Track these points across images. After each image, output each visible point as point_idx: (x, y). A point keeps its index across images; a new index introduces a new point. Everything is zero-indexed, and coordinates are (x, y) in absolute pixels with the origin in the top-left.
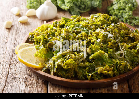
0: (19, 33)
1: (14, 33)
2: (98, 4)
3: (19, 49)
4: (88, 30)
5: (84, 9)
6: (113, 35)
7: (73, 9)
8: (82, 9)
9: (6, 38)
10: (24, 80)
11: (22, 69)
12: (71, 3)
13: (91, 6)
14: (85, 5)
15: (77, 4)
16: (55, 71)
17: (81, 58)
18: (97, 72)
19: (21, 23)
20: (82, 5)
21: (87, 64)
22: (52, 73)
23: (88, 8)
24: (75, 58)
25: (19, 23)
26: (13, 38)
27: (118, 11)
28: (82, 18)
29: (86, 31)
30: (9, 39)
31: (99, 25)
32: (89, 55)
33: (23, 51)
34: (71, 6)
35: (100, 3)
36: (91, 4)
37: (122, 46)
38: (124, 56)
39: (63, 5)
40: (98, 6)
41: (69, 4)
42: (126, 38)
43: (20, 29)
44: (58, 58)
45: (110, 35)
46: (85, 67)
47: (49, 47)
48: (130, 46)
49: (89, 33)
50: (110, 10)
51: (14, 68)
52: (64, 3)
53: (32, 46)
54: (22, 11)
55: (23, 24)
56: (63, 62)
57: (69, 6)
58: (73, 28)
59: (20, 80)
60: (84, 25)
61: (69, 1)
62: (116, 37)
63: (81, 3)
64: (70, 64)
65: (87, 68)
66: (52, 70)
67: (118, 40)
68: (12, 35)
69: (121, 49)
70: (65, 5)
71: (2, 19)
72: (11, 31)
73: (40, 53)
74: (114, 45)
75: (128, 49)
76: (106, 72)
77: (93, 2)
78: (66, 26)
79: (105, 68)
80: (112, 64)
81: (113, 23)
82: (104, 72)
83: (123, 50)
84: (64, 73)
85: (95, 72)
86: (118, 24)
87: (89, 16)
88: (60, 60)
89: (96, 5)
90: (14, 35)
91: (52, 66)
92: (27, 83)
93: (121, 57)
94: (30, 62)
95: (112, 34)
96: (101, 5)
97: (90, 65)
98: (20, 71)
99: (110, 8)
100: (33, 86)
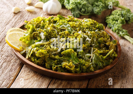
0: (22, 19)
1: (18, 18)
2: (98, 11)
3: (11, 31)
4: (72, 31)
5: (84, 12)
6: (90, 40)
7: (74, 10)
8: (82, 12)
9: (9, 20)
10: (6, 57)
11: (9, 48)
12: (74, 5)
13: (91, 11)
14: (85, 9)
15: (79, 7)
16: (30, 56)
17: (54, 51)
18: (62, 66)
19: (27, 11)
20: (83, 8)
21: (57, 57)
22: (27, 57)
23: (88, 13)
24: (49, 50)
25: (26, 11)
26: (15, 22)
27: (112, 21)
28: (76, 19)
29: (70, 31)
30: (11, 22)
31: (85, 28)
32: (62, 50)
33: (12, 34)
34: (73, 7)
35: (100, 10)
36: (93, 10)
37: (94, 50)
38: (92, 59)
39: (68, 5)
40: (97, 12)
41: (72, 5)
42: (102, 45)
43: (24, 16)
44: (36, 46)
45: (88, 39)
46: (55, 59)
47: (33, 36)
48: (101, 52)
49: (72, 33)
50: (107, 19)
51: (2, 45)
52: (69, 3)
53: (23, 32)
54: (34, 2)
55: (29, 13)
56: (37, 50)
57: (72, 7)
58: (61, 25)
59: (2, 57)
60: (72, 25)
61: (72, 3)
62: (92, 42)
63: (83, 7)
64: (42, 54)
65: (56, 61)
66: (28, 55)
67: (93, 45)
68: (15, 19)
69: (92, 52)
70: (69, 5)
71: (15, 4)
72: (16, 16)
73: (24, 38)
74: (87, 48)
75: (97, 55)
76: (69, 67)
77: (94, 8)
78: (58, 23)
79: (69, 64)
80: (77, 62)
81: (97, 30)
82: (67, 67)
83: (93, 54)
84: (36, 59)
85: (60, 65)
86: (101, 32)
87: (83, 19)
88: (35, 49)
89: (96, 11)
90: (16, 20)
91: (29, 52)
92: (7, 60)
93: (88, 59)
94: (14, 44)
95: (91, 38)
96: (100, 12)
97: (59, 59)
98: (5, 49)
99: (108, 17)
100: (10, 63)
